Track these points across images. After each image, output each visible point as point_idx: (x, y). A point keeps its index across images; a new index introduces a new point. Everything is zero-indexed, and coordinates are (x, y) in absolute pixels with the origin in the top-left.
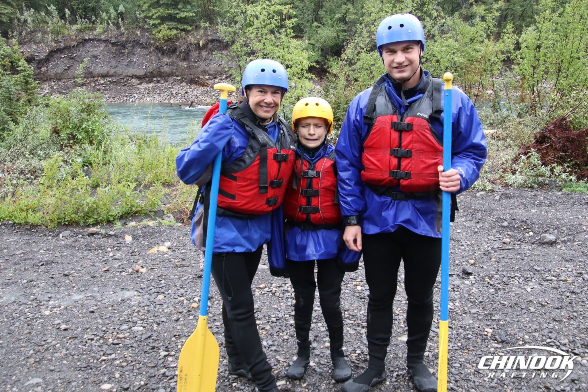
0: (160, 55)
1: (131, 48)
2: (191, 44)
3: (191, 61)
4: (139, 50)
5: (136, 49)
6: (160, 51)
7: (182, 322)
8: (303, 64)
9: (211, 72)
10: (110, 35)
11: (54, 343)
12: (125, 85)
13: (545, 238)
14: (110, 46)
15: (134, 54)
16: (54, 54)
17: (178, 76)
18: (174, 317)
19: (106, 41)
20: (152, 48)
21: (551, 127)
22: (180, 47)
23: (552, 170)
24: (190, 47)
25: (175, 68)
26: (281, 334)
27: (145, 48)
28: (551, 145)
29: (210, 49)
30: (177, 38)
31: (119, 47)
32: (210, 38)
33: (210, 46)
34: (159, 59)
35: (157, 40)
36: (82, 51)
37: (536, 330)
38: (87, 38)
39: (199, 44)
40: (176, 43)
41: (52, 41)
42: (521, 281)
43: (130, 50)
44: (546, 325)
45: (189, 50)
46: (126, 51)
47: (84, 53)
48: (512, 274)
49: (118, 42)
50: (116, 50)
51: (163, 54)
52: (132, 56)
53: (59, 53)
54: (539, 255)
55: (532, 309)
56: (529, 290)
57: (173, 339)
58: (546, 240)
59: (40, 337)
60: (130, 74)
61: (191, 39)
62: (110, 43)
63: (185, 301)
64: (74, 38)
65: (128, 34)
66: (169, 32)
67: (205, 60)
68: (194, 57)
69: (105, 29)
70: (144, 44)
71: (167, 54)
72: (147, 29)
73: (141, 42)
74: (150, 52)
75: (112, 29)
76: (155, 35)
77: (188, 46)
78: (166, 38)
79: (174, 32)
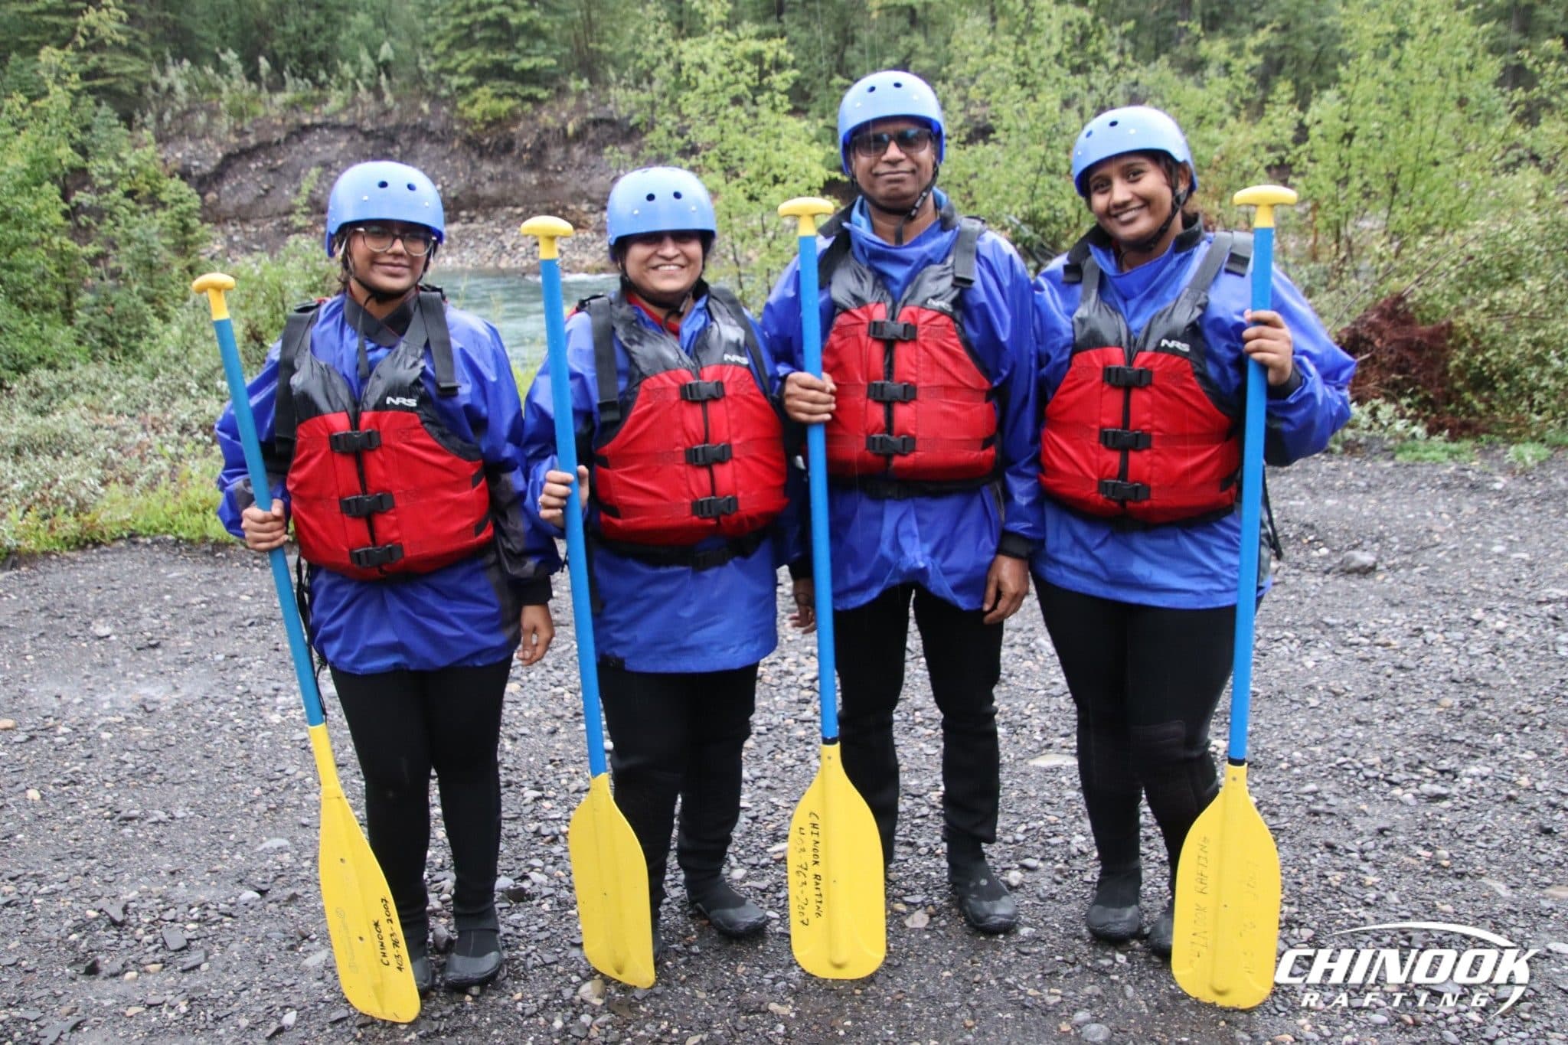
0: (474, 156)
2: (547, 131)
3: (547, 170)
4: (427, 146)
5: (419, 146)
6: (474, 149)
7: (565, 736)
8: (813, 174)
9: (595, 196)
10: (359, 114)
11: (300, 774)
13: (1353, 559)
14: (361, 139)
16: (233, 161)
17: (517, 206)
18: (546, 727)
19: (350, 128)
20: (456, 144)
21: (1373, 318)
22: (521, 139)
23: (1373, 413)
24: (544, 138)
25: (510, 186)
26: (778, 756)
27: (438, 141)
28: (1373, 358)
29: (592, 142)
30: (514, 117)
31: (382, 141)
32: (591, 115)
33: (592, 134)
34: (473, 167)
35: (466, 123)
36: (297, 153)
37: (1318, 742)
38: (307, 121)
39: (565, 131)
40: (513, 130)
41: (228, 133)
42: (1294, 647)
43: (407, 148)
44: (1339, 731)
45: (544, 145)
46: (398, 149)
47: (300, 157)
48: (1277, 633)
49: (379, 130)
50: (374, 148)
51: (481, 156)
53: (244, 157)
54: (1336, 594)
55: (1314, 702)
56: (1310, 664)
57: (549, 767)
58: (1353, 564)
59: (269, 765)
61: (546, 118)
62: (361, 132)
63: (567, 696)
64: (279, 122)
65: (401, 110)
66: (495, 104)
67: (580, 166)
68: (553, 160)
69: (349, 101)
70: (439, 133)
71: (491, 155)
72: (446, 98)
73: (430, 129)
74: (453, 152)
75: (365, 99)
76: (462, 111)
77: (540, 136)
78: (489, 118)
79: (508, 103)
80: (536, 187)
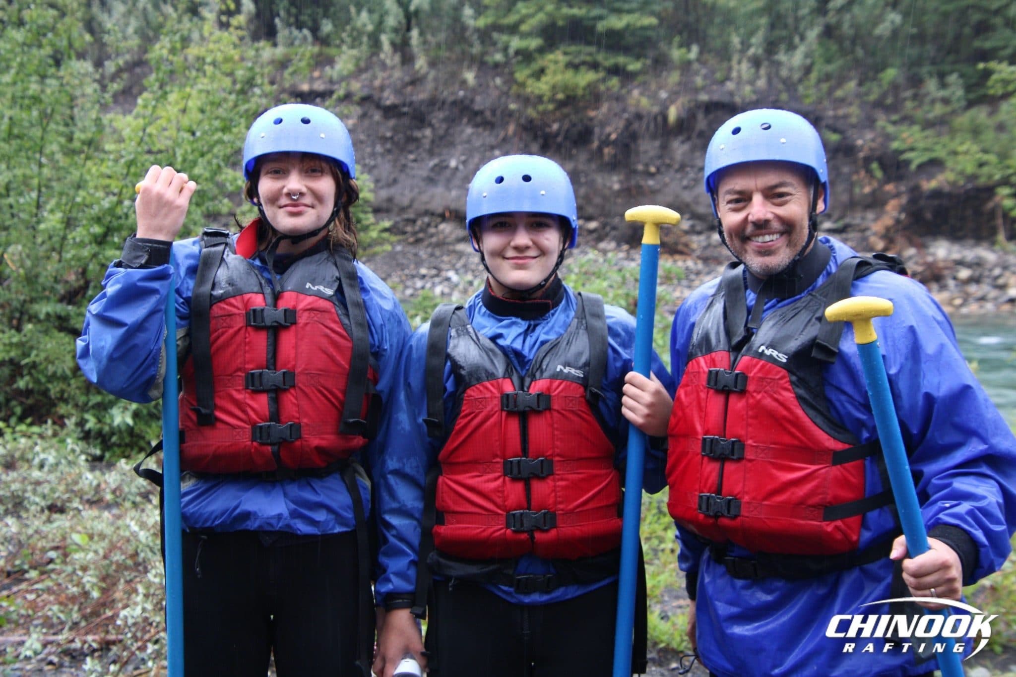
0: (535, 148)
1: (444, 126)
2: (639, 116)
3: (635, 172)
4: (469, 130)
5: (458, 129)
6: (535, 138)
10: (377, 83)
12: (418, 241)
14: (377, 116)
15: (452, 144)
19: (364, 100)
20: (511, 128)
22: (603, 125)
24: (635, 126)
27: (488, 125)
29: (701, 134)
30: (594, 97)
31: (406, 121)
32: (704, 97)
33: (701, 123)
35: (526, 101)
38: (305, 87)
39: (665, 118)
40: (592, 114)
43: (441, 132)
45: (634, 137)
46: (428, 132)
49: (404, 105)
50: (395, 130)
52: (445, 151)
60: (437, 206)
61: (639, 99)
62: (378, 106)
65: (435, 79)
66: (569, 75)
67: (682, 167)
68: (644, 158)
69: (362, 64)
70: (488, 114)
71: (559, 147)
72: (497, 65)
73: (477, 107)
74: (505, 140)
75: (388, 62)
76: (523, 85)
77: (629, 123)
78: (560, 96)
79: (586, 78)
80: (618, 193)
